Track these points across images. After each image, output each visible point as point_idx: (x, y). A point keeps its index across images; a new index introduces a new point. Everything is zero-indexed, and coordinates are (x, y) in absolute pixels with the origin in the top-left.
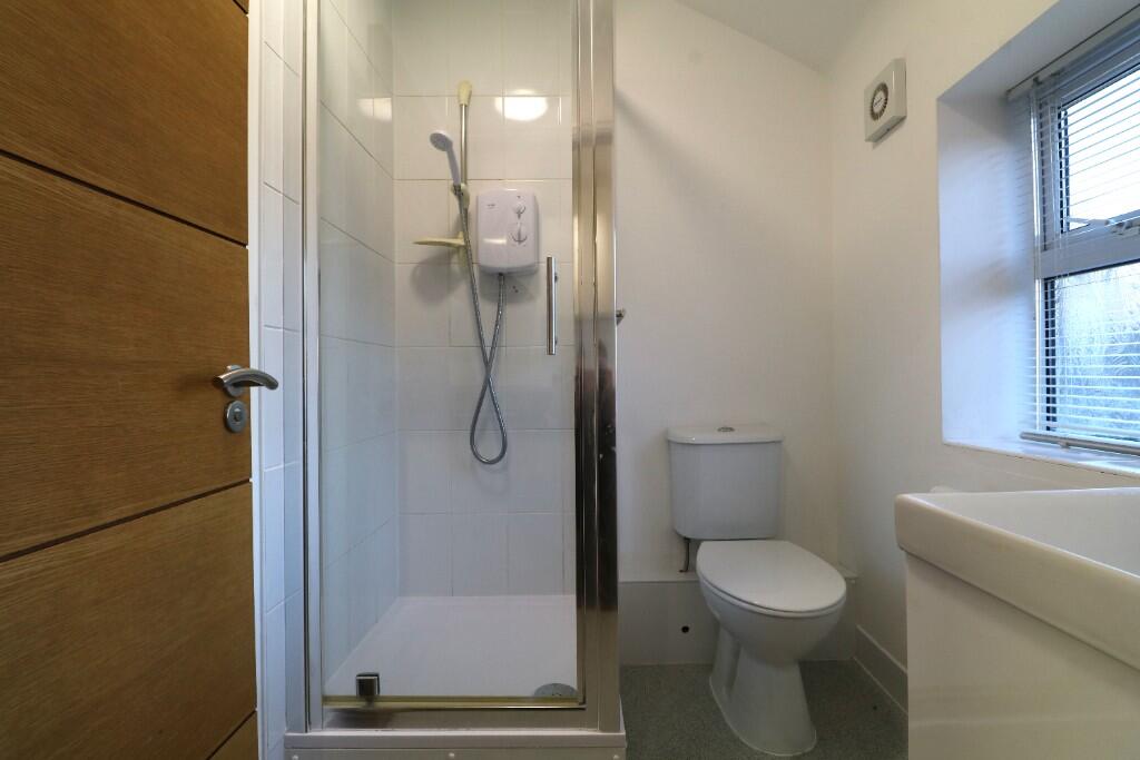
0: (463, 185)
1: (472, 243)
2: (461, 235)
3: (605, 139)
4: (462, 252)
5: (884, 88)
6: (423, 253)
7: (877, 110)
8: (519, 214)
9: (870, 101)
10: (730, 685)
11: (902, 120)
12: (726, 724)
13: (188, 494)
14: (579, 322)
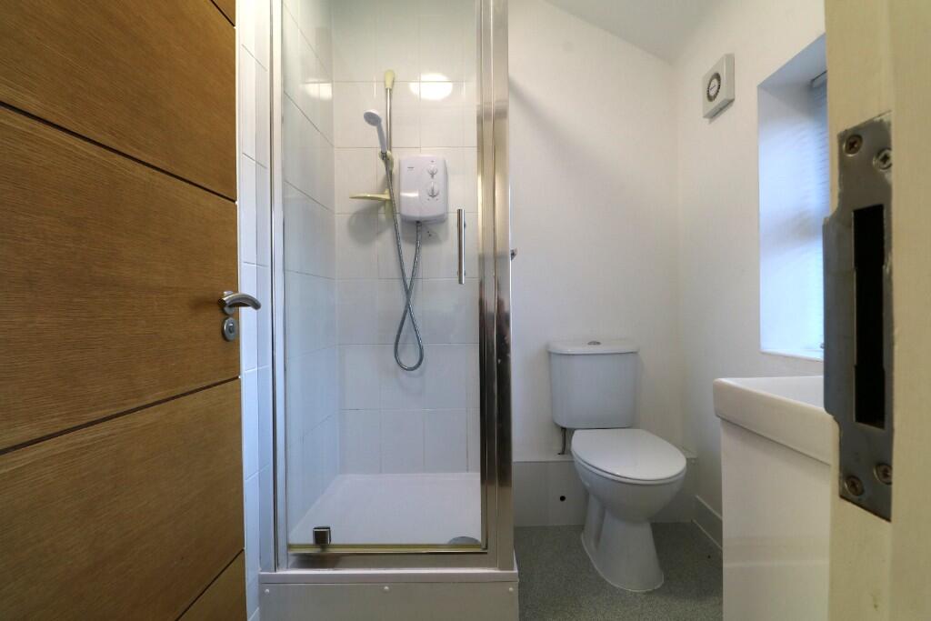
0: (388, 152)
1: (396, 196)
2: (387, 191)
3: (501, 114)
4: (387, 204)
5: (717, 76)
6: (357, 205)
7: (712, 93)
8: (432, 175)
9: (707, 86)
10: (598, 538)
11: (730, 102)
12: (594, 569)
13: (199, 386)
14: (482, 259)
